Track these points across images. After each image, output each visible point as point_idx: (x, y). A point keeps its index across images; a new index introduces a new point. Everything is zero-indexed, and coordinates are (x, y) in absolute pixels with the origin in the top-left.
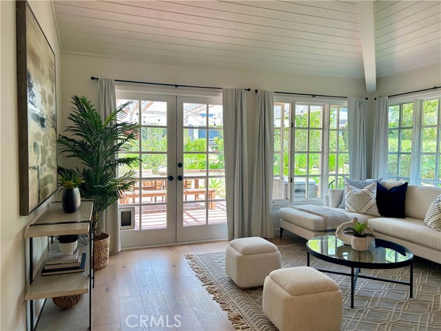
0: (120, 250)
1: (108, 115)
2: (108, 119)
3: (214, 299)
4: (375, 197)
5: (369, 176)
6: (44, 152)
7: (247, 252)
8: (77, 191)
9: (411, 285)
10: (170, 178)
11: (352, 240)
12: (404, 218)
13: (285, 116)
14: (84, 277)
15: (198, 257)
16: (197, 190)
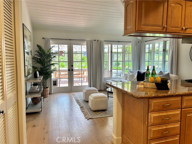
1: (48, 50)
3: (77, 104)
4: (136, 76)
6: (29, 62)
8: (38, 72)
10: (69, 70)
15: (77, 95)
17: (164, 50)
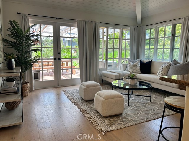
0: (34, 89)
2: (26, 31)
3: (75, 105)
4: (139, 66)
5: (138, 58)
7: (88, 86)
9: (151, 97)
10: (55, 59)
11: (129, 81)
12: (150, 74)
13: (104, 35)
14: (19, 95)
15: (68, 91)
16: (67, 66)
17: (173, 35)
